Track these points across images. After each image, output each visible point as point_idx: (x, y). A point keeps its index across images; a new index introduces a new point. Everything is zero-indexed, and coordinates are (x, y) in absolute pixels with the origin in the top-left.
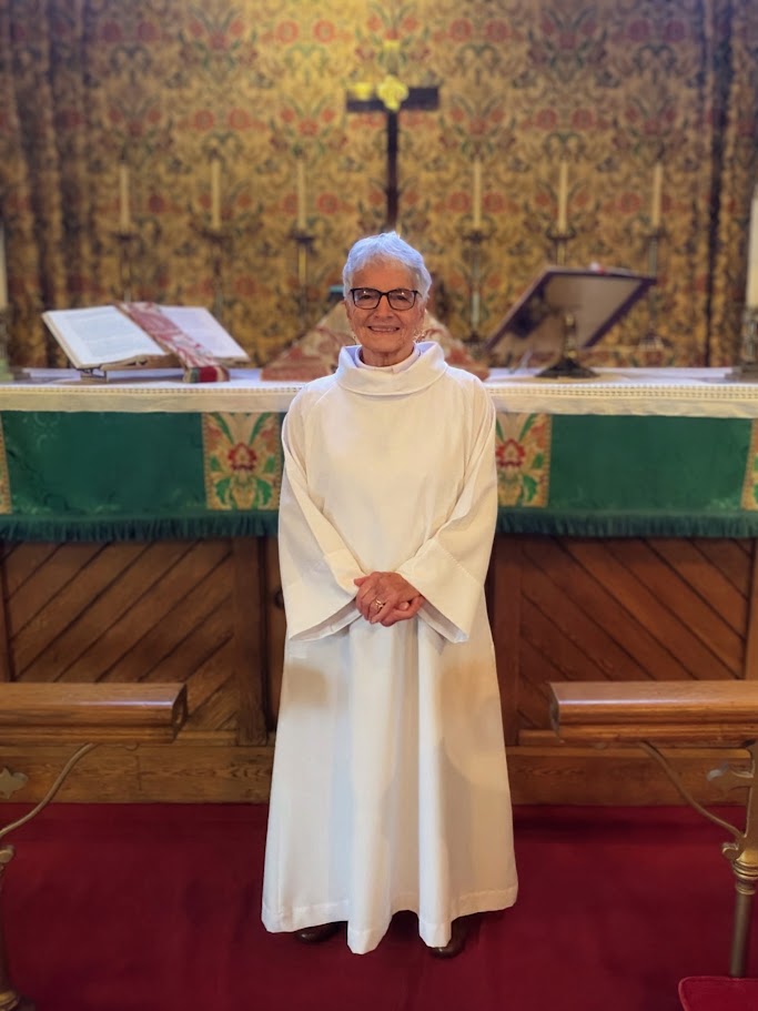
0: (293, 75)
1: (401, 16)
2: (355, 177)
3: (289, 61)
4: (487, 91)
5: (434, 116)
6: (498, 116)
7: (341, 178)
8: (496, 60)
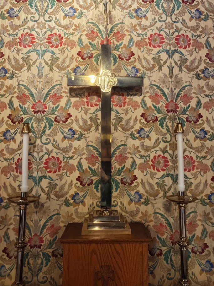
0: (29, 69)
1: (112, 30)
2: (76, 144)
3: (26, 60)
4: (178, 82)
5: (138, 99)
6: (187, 99)
7: (64, 144)
8: (184, 61)
